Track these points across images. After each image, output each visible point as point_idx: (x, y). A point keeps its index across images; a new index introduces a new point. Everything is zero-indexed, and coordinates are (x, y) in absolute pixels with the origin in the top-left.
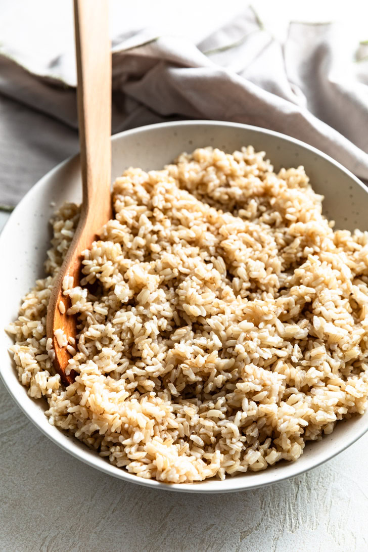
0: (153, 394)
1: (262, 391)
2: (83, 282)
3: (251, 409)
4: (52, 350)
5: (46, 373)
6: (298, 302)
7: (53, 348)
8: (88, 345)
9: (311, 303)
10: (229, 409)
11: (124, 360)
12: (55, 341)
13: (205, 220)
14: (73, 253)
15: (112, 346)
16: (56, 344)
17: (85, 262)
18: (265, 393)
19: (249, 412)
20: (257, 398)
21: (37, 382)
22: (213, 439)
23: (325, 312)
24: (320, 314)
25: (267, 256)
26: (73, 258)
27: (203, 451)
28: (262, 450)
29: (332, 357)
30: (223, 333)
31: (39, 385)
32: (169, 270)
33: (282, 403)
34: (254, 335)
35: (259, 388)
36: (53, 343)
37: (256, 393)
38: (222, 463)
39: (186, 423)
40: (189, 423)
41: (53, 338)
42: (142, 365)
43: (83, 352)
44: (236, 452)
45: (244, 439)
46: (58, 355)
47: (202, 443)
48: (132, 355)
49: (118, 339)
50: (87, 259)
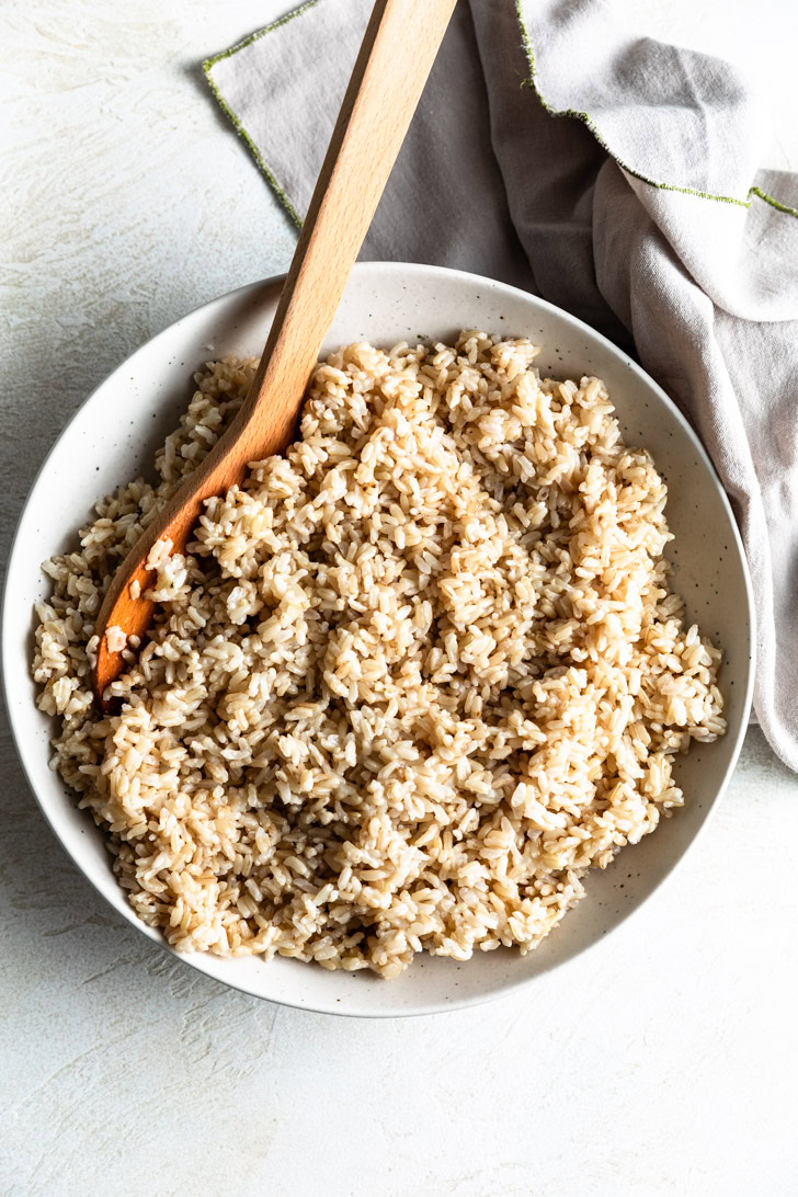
0: (218, 792)
1: (380, 868)
2: (190, 548)
3: (349, 889)
4: (93, 656)
5: (73, 684)
6: (511, 742)
7: (97, 653)
8: (154, 665)
9: (531, 753)
10: (322, 867)
11: (201, 713)
12: (103, 644)
13: (443, 507)
14: (192, 496)
15: (187, 688)
16: (103, 649)
17: (205, 520)
18: (382, 875)
19: (344, 893)
20: (368, 876)
21: (54, 694)
22: (277, 900)
23: (543, 782)
24: (534, 781)
25: (507, 631)
26: (186, 507)
27: (256, 910)
28: (342, 948)
29: (522, 851)
30: (366, 744)
31: (55, 698)
32: (332, 595)
33: (405, 894)
34: (411, 773)
35: (375, 864)
36: (99, 646)
37: (367, 867)
38: (274, 943)
39: (250, 859)
40: (254, 859)
41: (101, 638)
42: (223, 739)
43: (143, 674)
44: (302, 935)
45: (323, 920)
46: (100, 665)
47: (259, 897)
48: (214, 712)
49: (203, 680)
50: (208, 518)
